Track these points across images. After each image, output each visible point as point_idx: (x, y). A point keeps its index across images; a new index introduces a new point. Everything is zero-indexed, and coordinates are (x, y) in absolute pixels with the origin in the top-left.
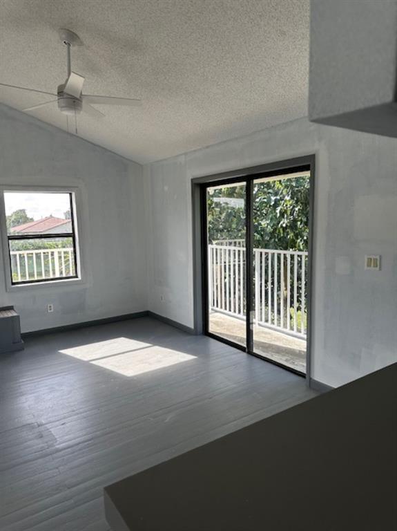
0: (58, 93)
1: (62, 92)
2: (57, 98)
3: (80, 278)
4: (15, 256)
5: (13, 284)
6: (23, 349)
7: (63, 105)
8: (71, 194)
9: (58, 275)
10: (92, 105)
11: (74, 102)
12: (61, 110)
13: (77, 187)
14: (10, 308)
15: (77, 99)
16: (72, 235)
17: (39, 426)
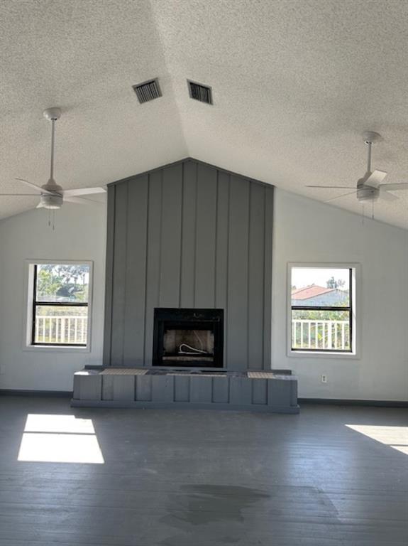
0: (358, 186)
1: (361, 185)
2: (356, 190)
3: (354, 353)
4: (299, 325)
5: (293, 350)
6: (298, 413)
7: (362, 195)
8: (351, 270)
9: (330, 347)
10: (389, 192)
11: (372, 192)
12: (360, 200)
13: (358, 263)
14: (288, 372)
15: (375, 189)
16: (350, 309)
17: (320, 492)
